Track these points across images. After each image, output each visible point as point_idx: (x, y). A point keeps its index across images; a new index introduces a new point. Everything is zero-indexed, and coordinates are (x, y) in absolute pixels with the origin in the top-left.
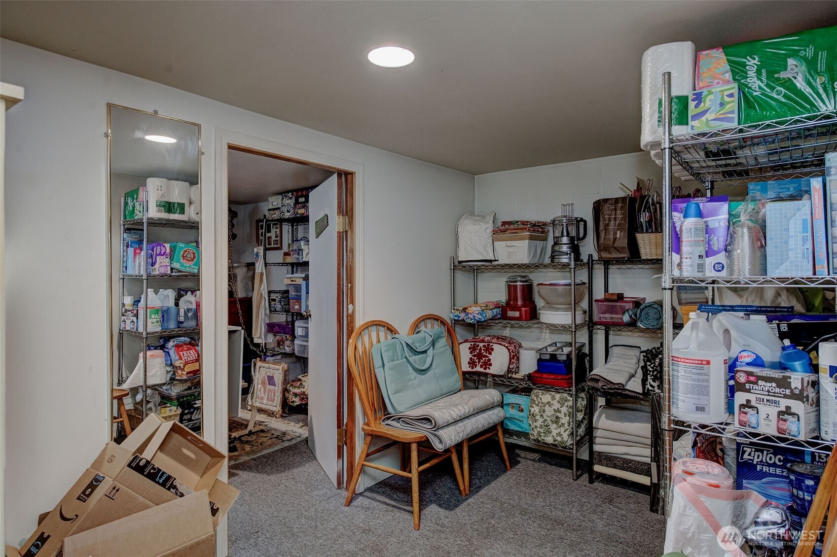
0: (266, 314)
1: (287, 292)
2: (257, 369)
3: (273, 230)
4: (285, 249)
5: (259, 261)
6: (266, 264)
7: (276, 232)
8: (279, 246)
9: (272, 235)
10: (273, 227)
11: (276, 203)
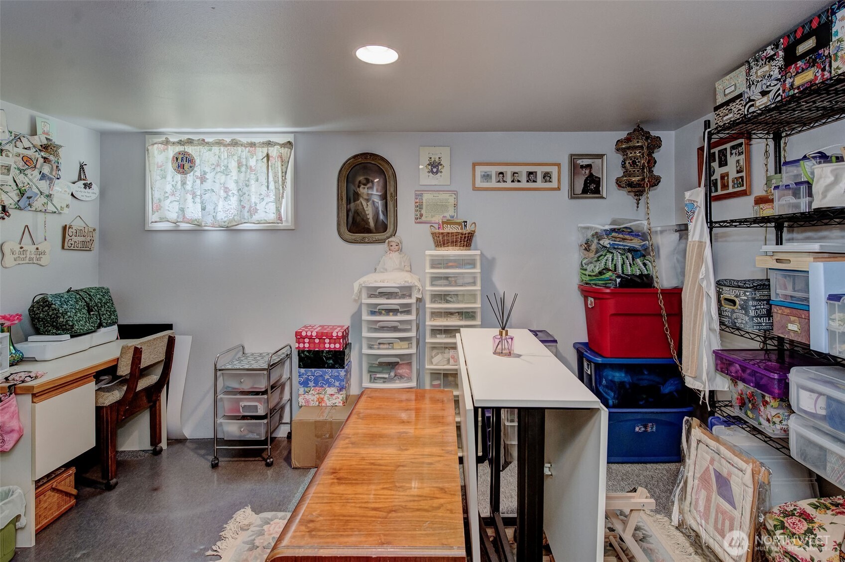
0: (711, 329)
1: (764, 285)
2: (694, 444)
3: (732, 160)
4: (759, 189)
5: (695, 218)
6: (711, 224)
7: (738, 161)
8: (744, 188)
9: (731, 169)
10: (731, 154)
11: (733, 88)
